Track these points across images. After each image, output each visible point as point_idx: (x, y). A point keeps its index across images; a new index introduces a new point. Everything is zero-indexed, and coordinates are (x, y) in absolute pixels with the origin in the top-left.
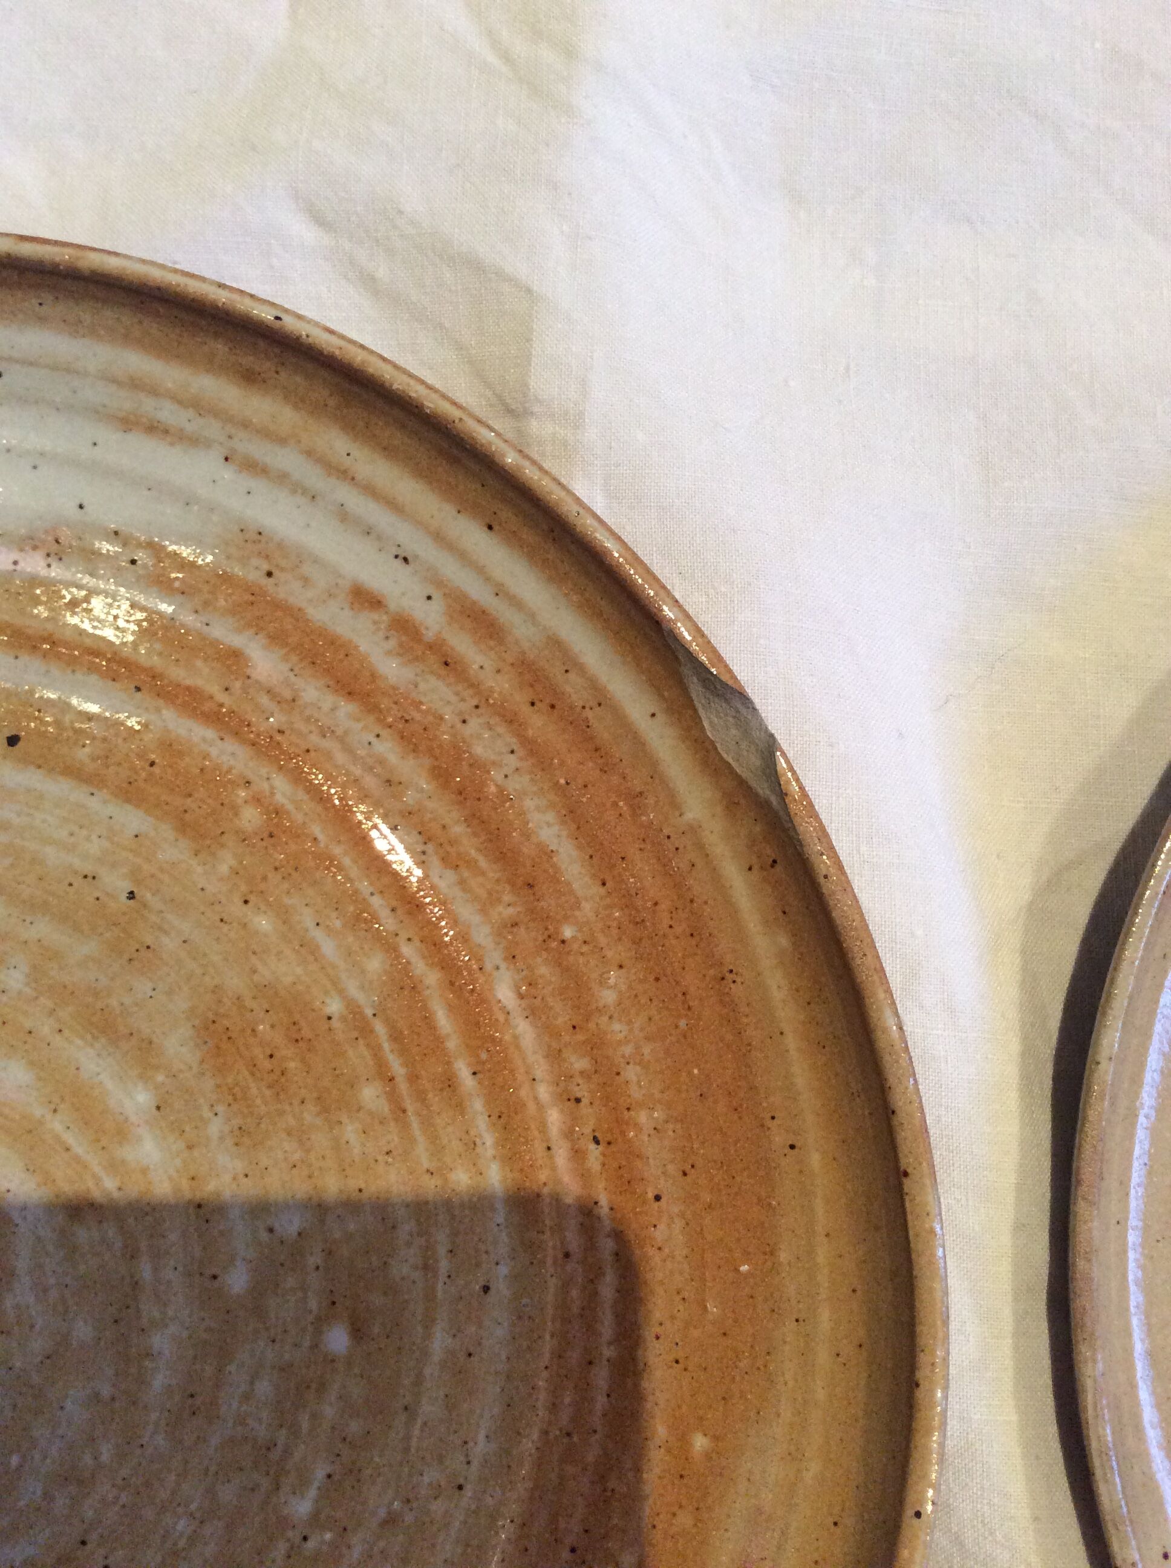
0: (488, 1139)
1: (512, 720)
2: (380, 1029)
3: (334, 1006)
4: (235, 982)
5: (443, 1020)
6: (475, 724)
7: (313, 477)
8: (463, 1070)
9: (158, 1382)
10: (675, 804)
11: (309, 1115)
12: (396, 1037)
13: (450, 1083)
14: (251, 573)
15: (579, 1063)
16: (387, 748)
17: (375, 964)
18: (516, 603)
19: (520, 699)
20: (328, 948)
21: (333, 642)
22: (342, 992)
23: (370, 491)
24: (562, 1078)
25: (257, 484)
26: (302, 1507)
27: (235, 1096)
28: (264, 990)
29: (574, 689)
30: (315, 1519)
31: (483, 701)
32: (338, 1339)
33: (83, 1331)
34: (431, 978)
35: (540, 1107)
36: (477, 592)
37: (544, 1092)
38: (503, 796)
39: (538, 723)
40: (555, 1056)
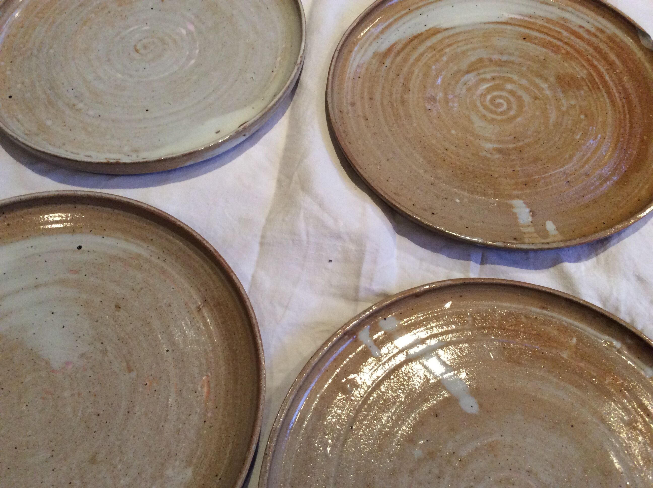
0: (606, 96)
1: (606, 43)
2: (587, 80)
3: (579, 76)
4: (561, 72)
5: (597, 80)
6: (600, 44)
7: (573, 10)
8: (601, 87)
9: (551, 121)
10: (636, 55)
11: (575, 90)
12: (589, 81)
13: (599, 88)
14: (562, 22)
15: (620, 88)
16: (586, 46)
17: (585, 72)
18: (608, 28)
19: (608, 41)
20: (577, 69)
21: (576, 32)
22: (580, 74)
23: (582, 13)
24: (617, 89)
25: (564, 12)
26: (578, 137)
27: (562, 87)
28: (567, 73)
29: (618, 40)
30: (580, 139)
31: (601, 41)
32: (583, 117)
33: (537, 113)
34: (595, 75)
35: (614, 93)
36: (600, 27)
37: (615, 91)
38: (605, 53)
39: (611, 44)
40: (616, 87)
